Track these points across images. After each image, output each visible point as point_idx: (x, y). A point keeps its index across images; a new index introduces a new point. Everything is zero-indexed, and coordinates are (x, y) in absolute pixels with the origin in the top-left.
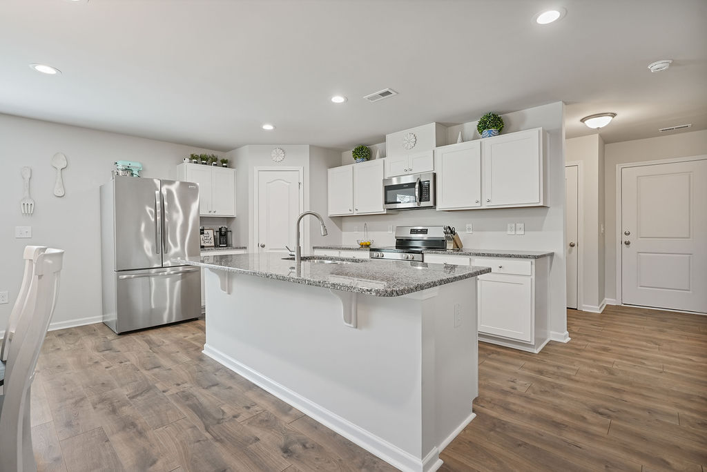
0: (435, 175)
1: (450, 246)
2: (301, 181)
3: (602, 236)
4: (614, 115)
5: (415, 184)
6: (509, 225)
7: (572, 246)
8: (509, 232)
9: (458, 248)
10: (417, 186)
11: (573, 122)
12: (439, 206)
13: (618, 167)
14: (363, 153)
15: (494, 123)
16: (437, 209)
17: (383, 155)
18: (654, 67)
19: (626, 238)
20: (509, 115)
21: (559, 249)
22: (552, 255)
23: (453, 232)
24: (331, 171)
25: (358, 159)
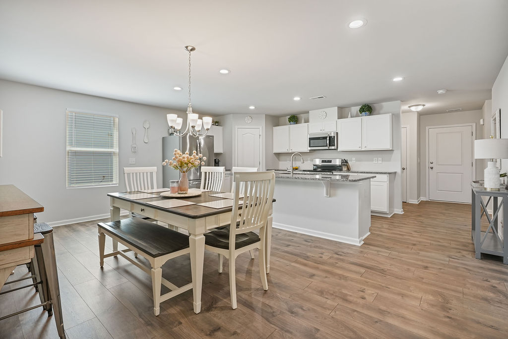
0: (337, 133)
1: (345, 169)
2: (261, 134)
3: (419, 164)
4: (424, 105)
5: (327, 137)
6: (374, 159)
7: (404, 169)
8: (374, 162)
9: (349, 170)
10: (328, 138)
11: (405, 107)
12: (339, 149)
13: (427, 128)
14: (294, 119)
15: (367, 109)
16: (338, 150)
17: (307, 121)
18: (440, 92)
19: (431, 165)
20: (374, 105)
21: (399, 170)
22: (395, 173)
23: (346, 162)
24: (275, 128)
25: (292, 123)
